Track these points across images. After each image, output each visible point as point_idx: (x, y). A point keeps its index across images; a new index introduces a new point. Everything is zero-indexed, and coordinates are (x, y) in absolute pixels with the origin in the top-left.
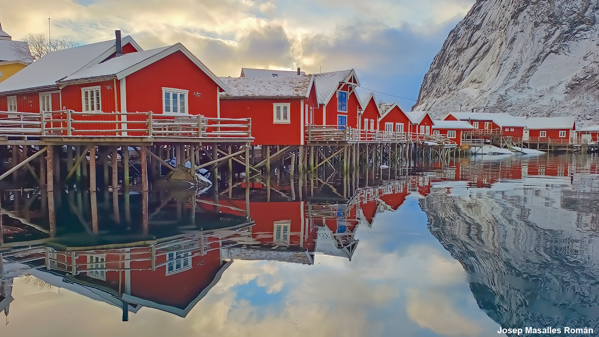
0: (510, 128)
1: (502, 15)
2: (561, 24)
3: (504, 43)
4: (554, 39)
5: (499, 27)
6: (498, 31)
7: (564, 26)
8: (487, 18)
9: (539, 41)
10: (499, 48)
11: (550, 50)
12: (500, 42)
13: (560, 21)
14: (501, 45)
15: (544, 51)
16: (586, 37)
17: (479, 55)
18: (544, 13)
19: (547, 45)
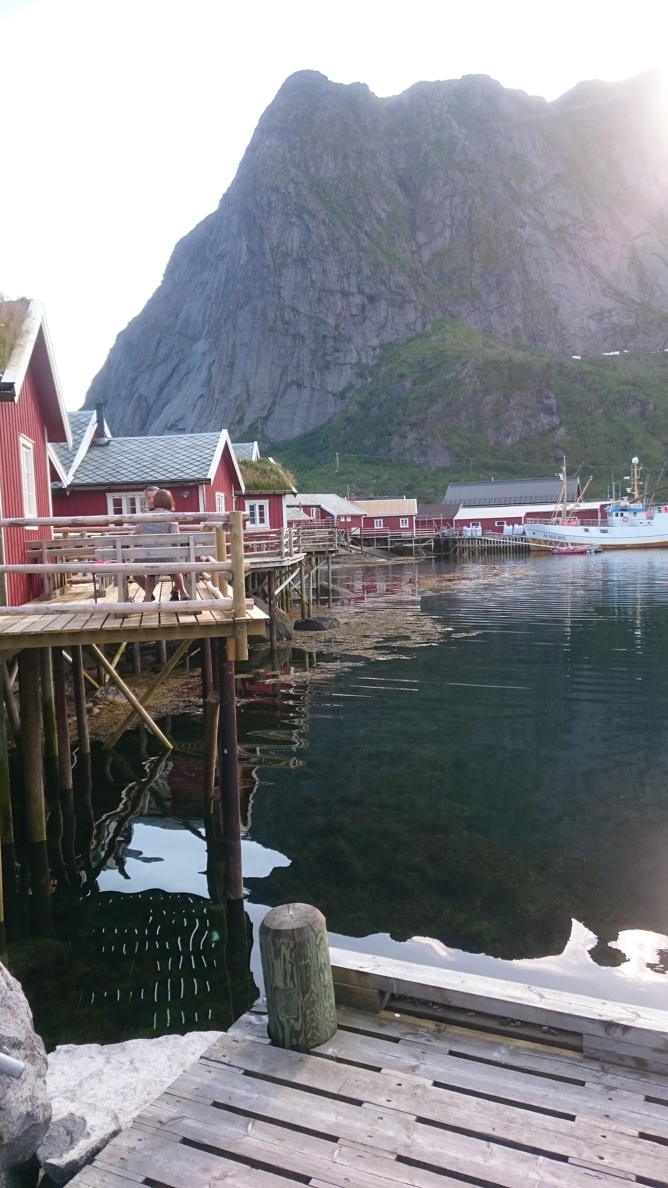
0: (346, 517)
1: (208, 314)
2: (303, 338)
3: (216, 363)
4: (295, 361)
5: (204, 334)
6: (203, 340)
7: (307, 342)
8: (182, 316)
9: (273, 363)
10: (209, 370)
11: (290, 379)
12: (209, 359)
13: (302, 331)
14: (211, 366)
15: (281, 380)
16: (341, 361)
17: (174, 381)
18: (276, 317)
19: (284, 372)
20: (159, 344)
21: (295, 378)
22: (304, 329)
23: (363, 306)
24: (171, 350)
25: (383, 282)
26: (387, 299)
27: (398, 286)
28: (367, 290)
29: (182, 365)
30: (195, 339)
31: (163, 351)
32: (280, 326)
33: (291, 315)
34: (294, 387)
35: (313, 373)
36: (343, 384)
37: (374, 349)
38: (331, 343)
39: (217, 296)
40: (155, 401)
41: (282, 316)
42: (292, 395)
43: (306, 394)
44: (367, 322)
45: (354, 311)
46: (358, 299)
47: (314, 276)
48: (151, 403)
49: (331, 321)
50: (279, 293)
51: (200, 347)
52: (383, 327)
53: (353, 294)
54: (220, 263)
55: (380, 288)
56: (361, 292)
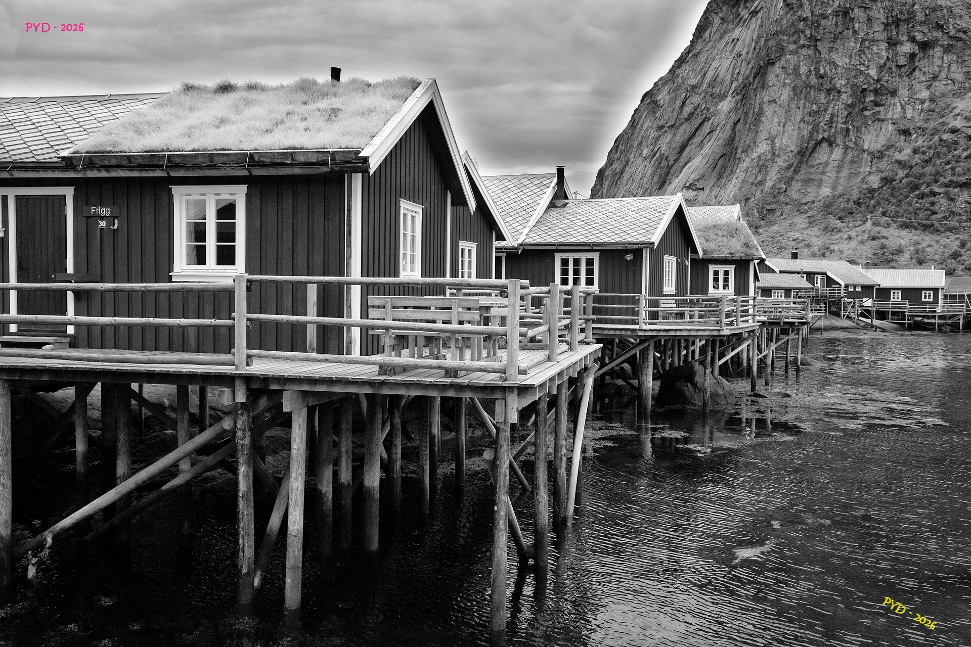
0: (855, 286)
1: (737, 71)
2: (839, 92)
3: (741, 121)
4: (828, 117)
5: (731, 92)
6: (729, 98)
7: (844, 96)
8: (710, 74)
9: (803, 120)
10: (734, 129)
11: (820, 137)
12: (734, 118)
13: (838, 85)
14: (736, 124)
15: (811, 137)
16: (882, 116)
17: (697, 140)
18: (810, 71)
19: (816, 128)
20: (684, 103)
21: (826, 135)
22: (840, 83)
23: (913, 56)
24: (696, 109)
25: (939, 27)
26: (942, 46)
27: (959, 31)
28: (919, 37)
29: (706, 124)
30: (722, 97)
31: (688, 109)
32: (814, 80)
33: (827, 69)
34: (825, 145)
35: (848, 130)
36: (882, 141)
37: (923, 102)
38: (871, 98)
39: (748, 53)
40: (676, 161)
41: (817, 69)
42: (823, 154)
43: (838, 153)
44: (917, 72)
45: (902, 61)
46: (907, 48)
47: (857, 26)
48: (671, 162)
49: (873, 72)
50: (816, 46)
51: (725, 106)
52: (935, 78)
53: (901, 44)
54: (754, 19)
55: (935, 34)
56: (912, 39)
